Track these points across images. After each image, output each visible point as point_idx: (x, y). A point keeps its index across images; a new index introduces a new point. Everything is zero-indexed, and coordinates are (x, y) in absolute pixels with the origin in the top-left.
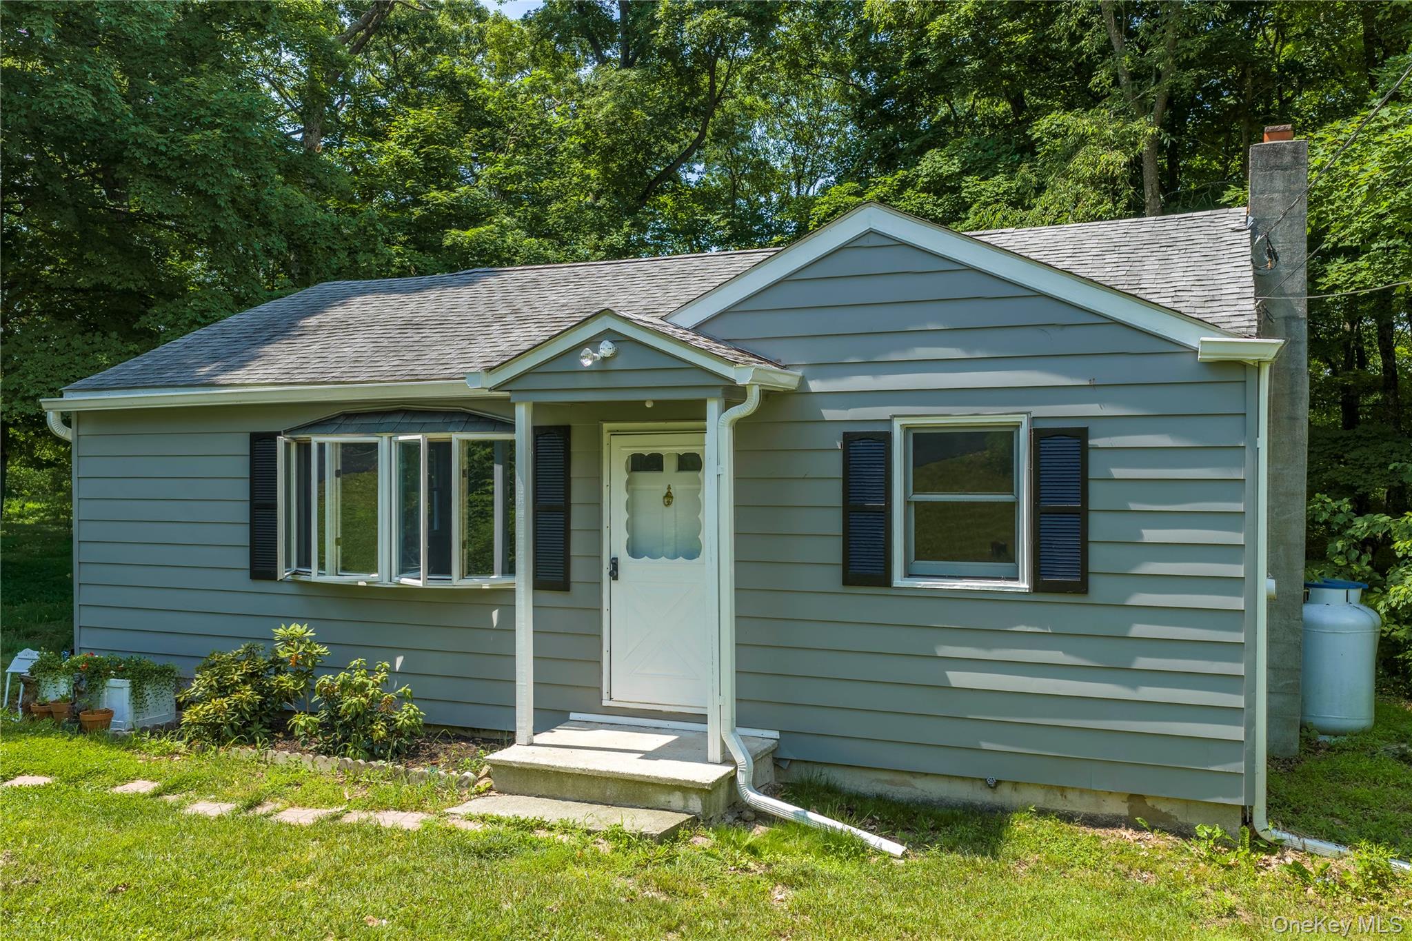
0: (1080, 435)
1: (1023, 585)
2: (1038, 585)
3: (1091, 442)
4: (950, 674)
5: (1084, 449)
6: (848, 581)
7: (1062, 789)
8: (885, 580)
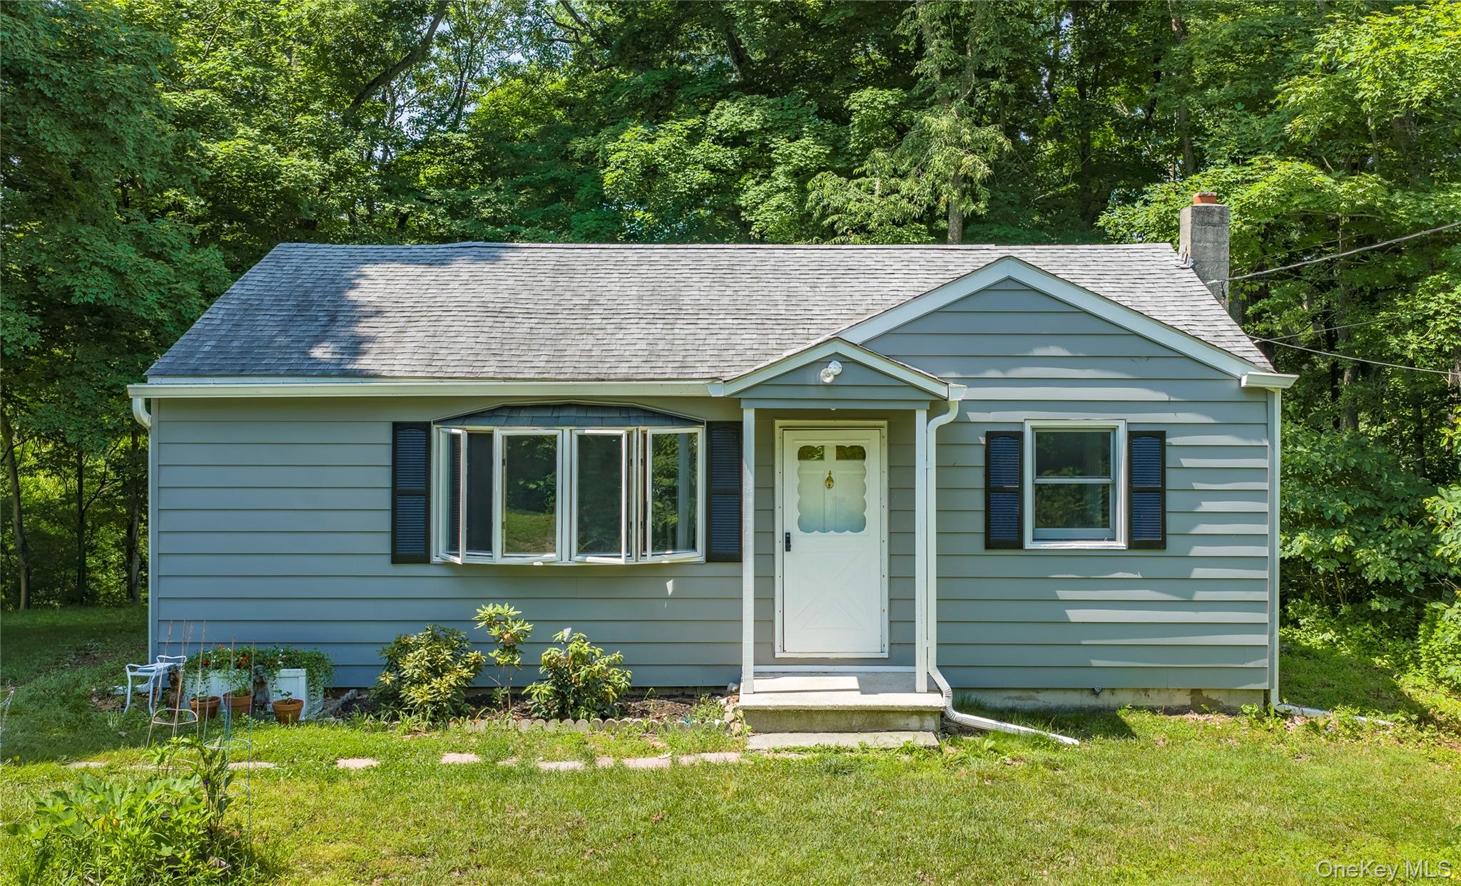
0: (1161, 436)
1: (1121, 544)
2: (1132, 545)
3: (1168, 440)
4: (1069, 612)
5: (1163, 446)
6: (988, 546)
7: (1146, 690)
8: (1019, 545)
